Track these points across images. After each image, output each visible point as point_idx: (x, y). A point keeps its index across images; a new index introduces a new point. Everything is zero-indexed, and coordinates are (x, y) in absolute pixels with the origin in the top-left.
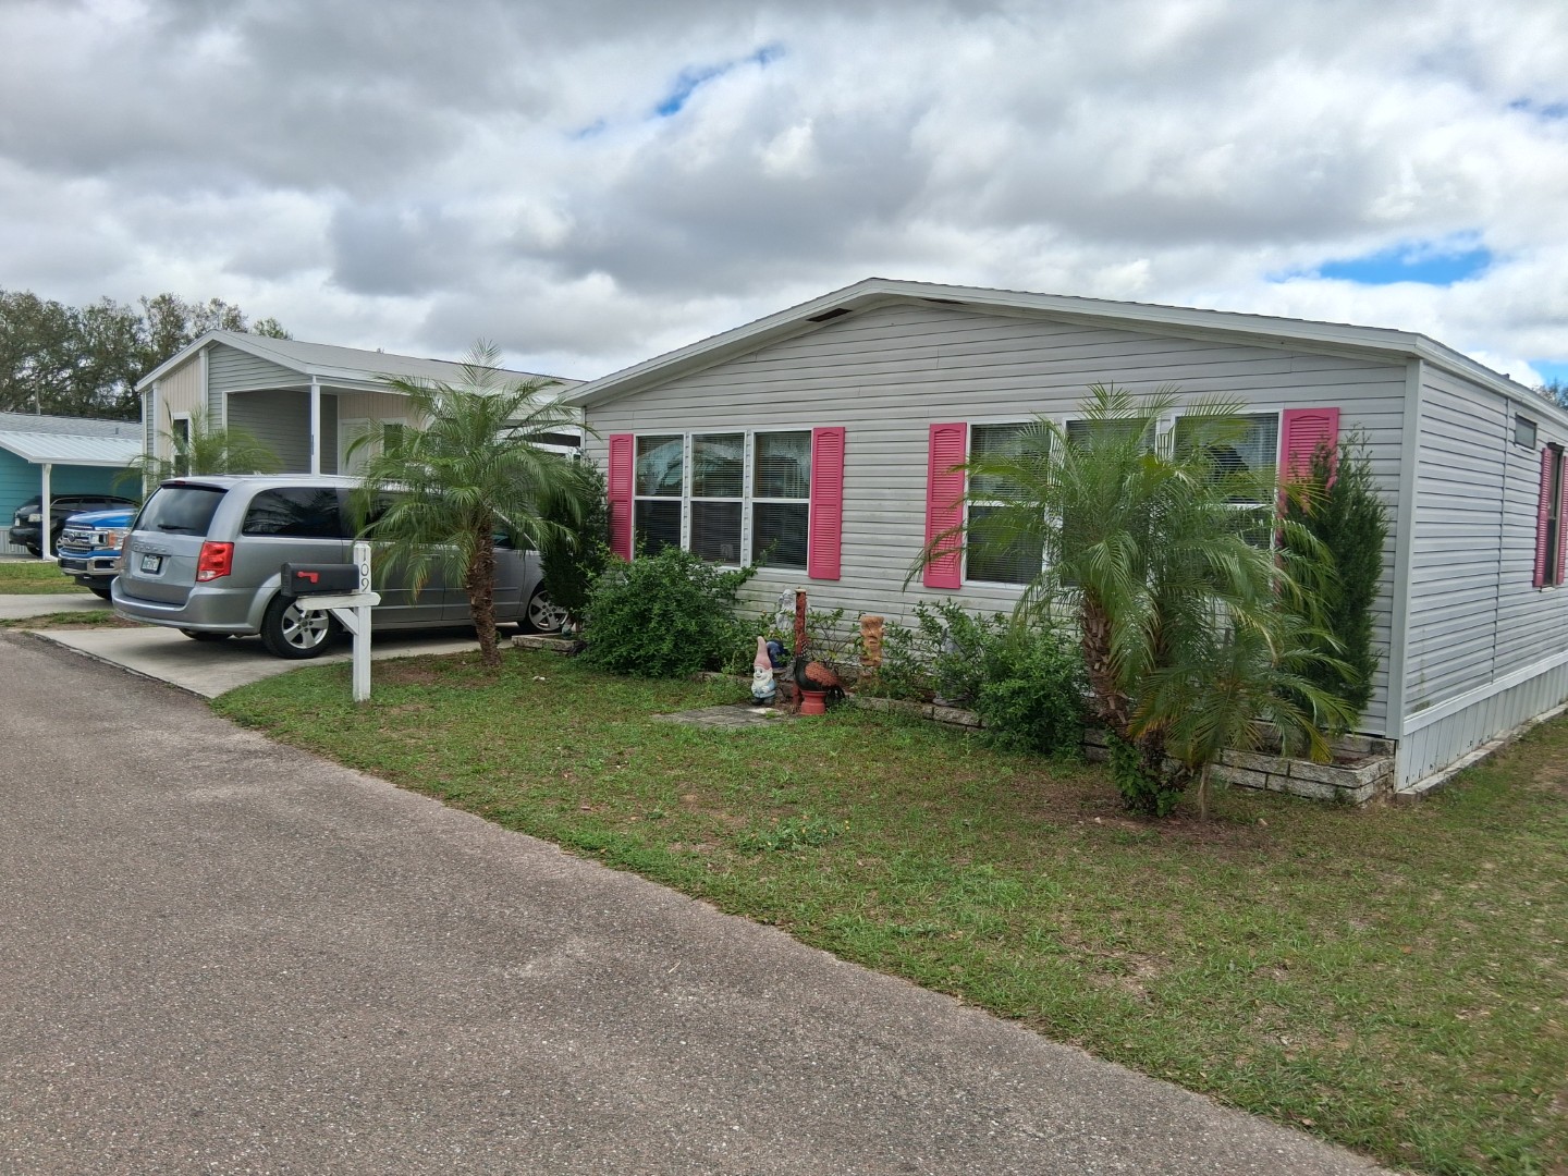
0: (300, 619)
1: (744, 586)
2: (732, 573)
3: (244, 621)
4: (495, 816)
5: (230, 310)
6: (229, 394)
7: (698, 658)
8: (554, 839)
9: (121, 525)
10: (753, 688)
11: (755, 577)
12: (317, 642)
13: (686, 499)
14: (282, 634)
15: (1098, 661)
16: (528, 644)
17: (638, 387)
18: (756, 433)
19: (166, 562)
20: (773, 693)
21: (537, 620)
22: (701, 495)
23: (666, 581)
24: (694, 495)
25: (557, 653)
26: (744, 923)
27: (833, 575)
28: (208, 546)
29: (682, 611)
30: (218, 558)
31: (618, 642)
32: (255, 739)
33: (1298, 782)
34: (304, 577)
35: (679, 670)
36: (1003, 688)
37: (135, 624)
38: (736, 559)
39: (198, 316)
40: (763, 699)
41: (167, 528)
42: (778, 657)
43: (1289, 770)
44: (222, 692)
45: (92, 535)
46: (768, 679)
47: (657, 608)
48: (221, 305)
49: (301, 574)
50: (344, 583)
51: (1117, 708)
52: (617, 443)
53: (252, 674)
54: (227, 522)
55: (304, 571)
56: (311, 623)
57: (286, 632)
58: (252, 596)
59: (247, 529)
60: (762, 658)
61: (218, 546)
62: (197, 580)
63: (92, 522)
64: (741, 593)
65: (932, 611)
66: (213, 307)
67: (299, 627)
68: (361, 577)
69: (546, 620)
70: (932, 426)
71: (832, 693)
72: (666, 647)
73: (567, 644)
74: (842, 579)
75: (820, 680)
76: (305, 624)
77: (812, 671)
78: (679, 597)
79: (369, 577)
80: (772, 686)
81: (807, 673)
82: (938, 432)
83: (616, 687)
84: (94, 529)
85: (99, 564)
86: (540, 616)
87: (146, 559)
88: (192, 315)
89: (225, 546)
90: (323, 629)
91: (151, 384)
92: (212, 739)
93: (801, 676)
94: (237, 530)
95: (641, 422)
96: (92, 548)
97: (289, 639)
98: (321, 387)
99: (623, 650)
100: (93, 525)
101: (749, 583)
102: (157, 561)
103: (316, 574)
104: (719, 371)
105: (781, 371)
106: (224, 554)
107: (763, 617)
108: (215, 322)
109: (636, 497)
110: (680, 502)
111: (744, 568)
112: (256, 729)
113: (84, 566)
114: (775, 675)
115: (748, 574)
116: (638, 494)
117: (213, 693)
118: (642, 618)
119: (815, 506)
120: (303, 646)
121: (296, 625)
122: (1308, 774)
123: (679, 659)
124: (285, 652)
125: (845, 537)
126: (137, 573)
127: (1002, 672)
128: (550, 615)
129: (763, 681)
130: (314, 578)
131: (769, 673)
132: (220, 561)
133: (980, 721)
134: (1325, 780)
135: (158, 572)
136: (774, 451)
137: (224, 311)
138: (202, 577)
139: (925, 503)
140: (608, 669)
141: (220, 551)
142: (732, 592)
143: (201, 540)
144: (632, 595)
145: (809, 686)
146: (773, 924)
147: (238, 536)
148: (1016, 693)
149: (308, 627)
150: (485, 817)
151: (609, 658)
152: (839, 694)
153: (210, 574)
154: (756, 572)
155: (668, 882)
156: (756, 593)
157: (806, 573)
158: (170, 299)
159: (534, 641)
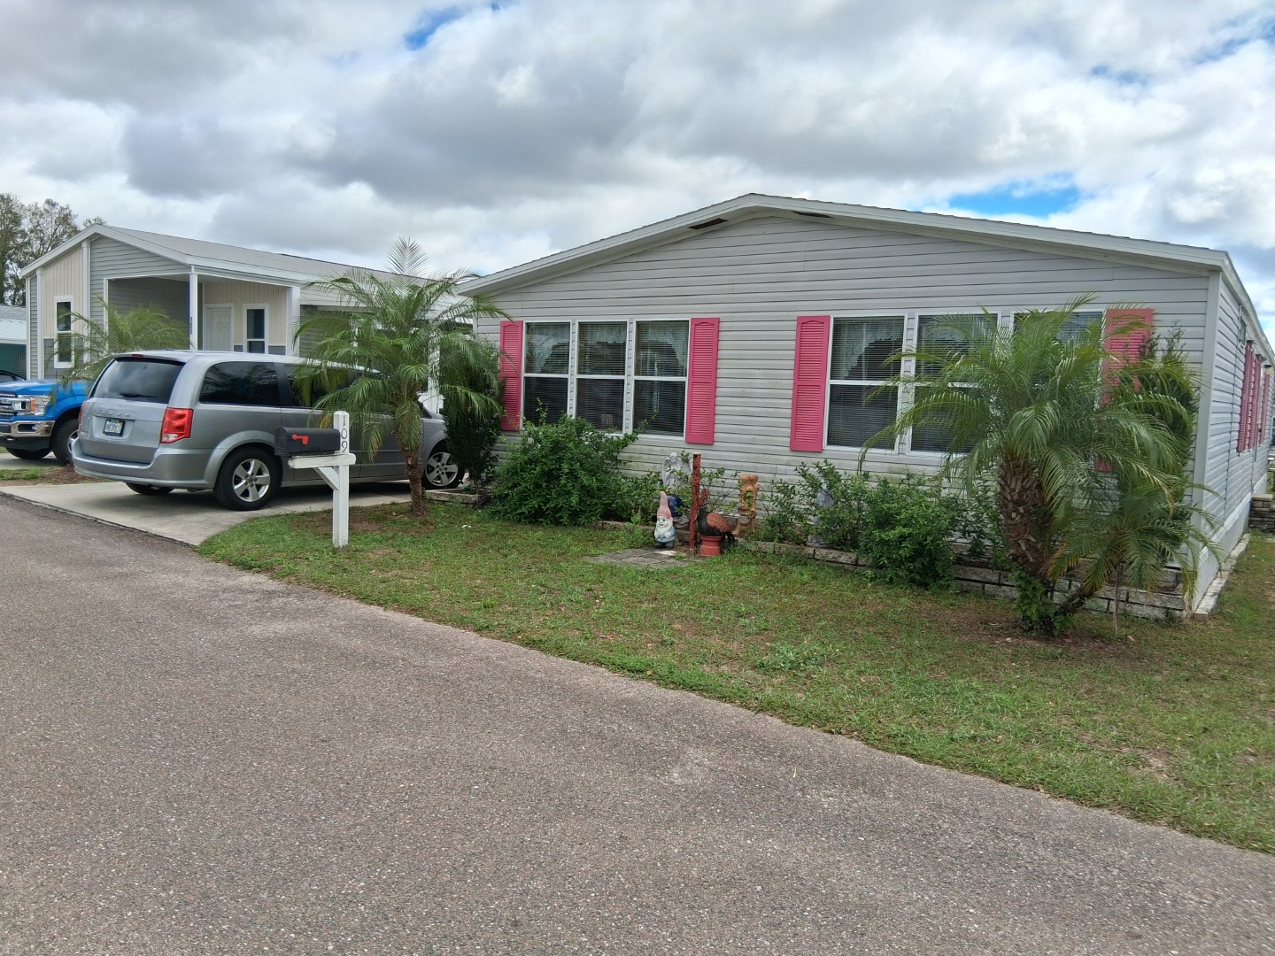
0: (247, 476)
1: (626, 449)
2: (615, 438)
3: (201, 478)
4: (531, 644)
5: (62, 209)
6: (110, 281)
7: (600, 510)
8: (601, 664)
9: (42, 393)
10: (656, 534)
11: (635, 442)
12: (261, 496)
13: (572, 376)
14: (233, 488)
15: (1014, 511)
16: (435, 498)
17: (528, 281)
18: (637, 322)
19: (128, 427)
20: (673, 538)
21: (432, 477)
22: (584, 373)
23: (571, 445)
24: (579, 373)
25: (464, 505)
26: (812, 732)
27: (707, 439)
28: (170, 412)
29: (584, 470)
30: (178, 423)
31: (529, 496)
32: (262, 581)
33: (1135, 606)
34: (298, 439)
35: (582, 520)
36: (892, 534)
37: (93, 479)
38: (618, 426)
39: (33, 214)
40: (665, 543)
41: (129, 396)
42: (677, 507)
43: (1128, 597)
44: (202, 540)
45: (15, 402)
46: (669, 527)
47: (565, 467)
48: (54, 205)
49: (295, 437)
50: (328, 445)
51: (1027, 550)
52: (509, 329)
53: (214, 524)
54: (185, 392)
55: (297, 435)
56: (256, 480)
57: (236, 487)
58: (207, 456)
59: (205, 397)
60: (664, 509)
61: (179, 412)
62: (161, 442)
63: (14, 390)
64: (622, 456)
65: (813, 471)
66: (46, 206)
67: (246, 483)
68: (342, 440)
69: (439, 478)
70: (799, 318)
71: (725, 539)
72: (574, 500)
73: (474, 498)
74: (715, 444)
75: (718, 527)
76: (251, 480)
77: (711, 520)
78: (581, 457)
79: (348, 440)
80: (672, 532)
81: (708, 522)
82: (805, 324)
83: (537, 534)
84: (16, 397)
85: (23, 427)
86: (434, 475)
87: (108, 423)
88: (28, 213)
89: (186, 412)
90: (265, 485)
91: (35, 271)
92: (223, 581)
93: (704, 524)
94: (195, 399)
95: (528, 310)
96: (15, 413)
97: (238, 494)
98: (199, 276)
99: (535, 503)
100: (16, 394)
101: (631, 447)
102: (119, 426)
103: (307, 437)
104: (601, 270)
105: (662, 270)
106: (185, 420)
107: (648, 475)
108: (49, 219)
109: (524, 374)
110: (567, 379)
111: (626, 435)
112: (258, 572)
113: (8, 429)
114: (674, 523)
115: (630, 439)
116: (527, 372)
117: (196, 541)
118: (551, 476)
119: (692, 383)
120: (250, 500)
121: (244, 482)
122: (1142, 599)
123: (581, 510)
124: (235, 505)
125: (718, 409)
126: (99, 435)
127: (885, 521)
128: (443, 473)
129: (665, 528)
130: (305, 440)
131: (670, 522)
132: (180, 425)
133: (857, 560)
134: (1158, 604)
135: (121, 434)
136: (652, 337)
137: (56, 210)
138: (164, 439)
139: (792, 382)
140: (520, 519)
141: (181, 417)
142: (615, 454)
143: (164, 406)
144: (542, 457)
145: (711, 532)
146: (840, 733)
147: (196, 404)
148: (903, 538)
149: (254, 483)
150: (522, 645)
151: (523, 509)
152: (729, 538)
153: (172, 437)
154: (637, 438)
155: (722, 698)
156: (637, 455)
157: (683, 439)
158: (9, 198)
159: (440, 495)
